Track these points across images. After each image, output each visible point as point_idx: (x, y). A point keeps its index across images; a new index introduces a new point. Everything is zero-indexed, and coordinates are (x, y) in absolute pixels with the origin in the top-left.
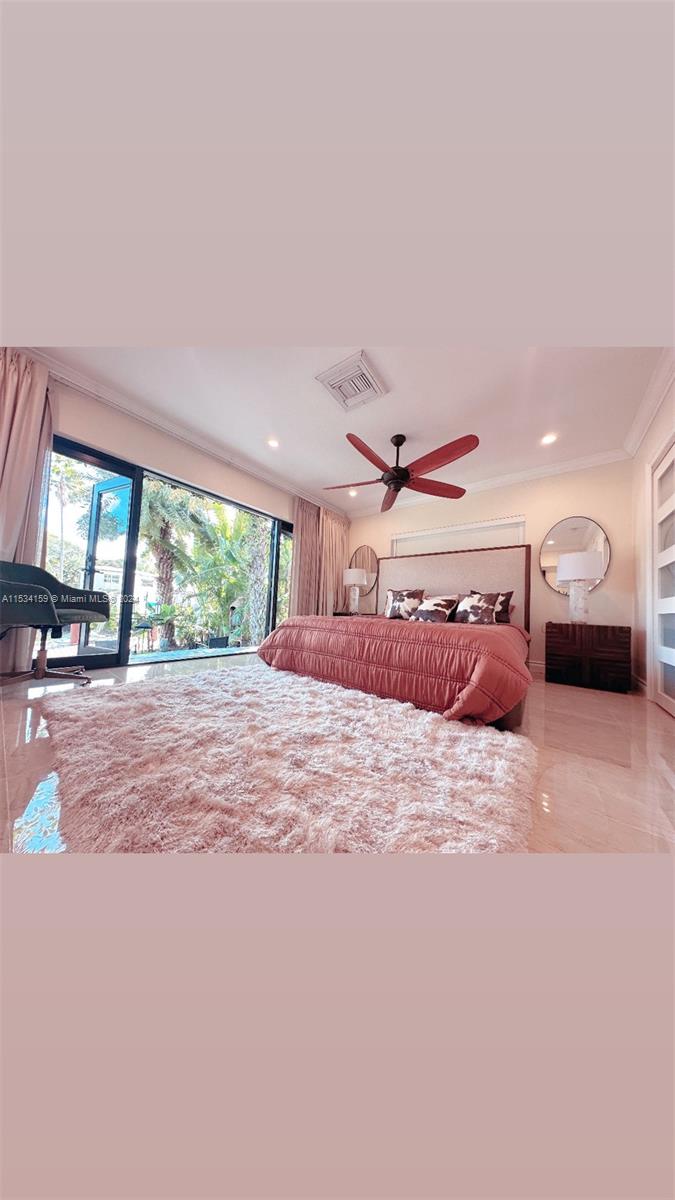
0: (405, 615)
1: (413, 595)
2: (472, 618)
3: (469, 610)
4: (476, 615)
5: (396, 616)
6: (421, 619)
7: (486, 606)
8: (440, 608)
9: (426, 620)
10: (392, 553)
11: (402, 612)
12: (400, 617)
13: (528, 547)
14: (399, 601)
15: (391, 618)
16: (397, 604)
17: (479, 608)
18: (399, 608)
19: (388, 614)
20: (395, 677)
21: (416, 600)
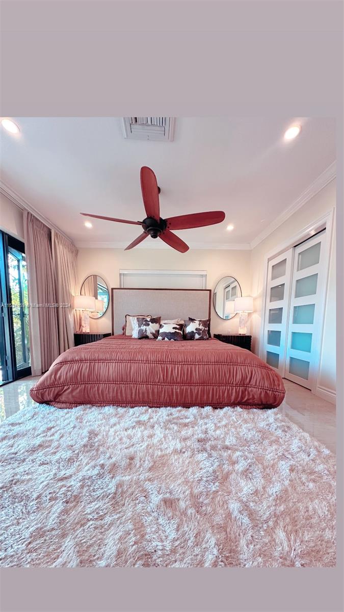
0: (151, 336)
1: (155, 320)
2: (197, 336)
3: (195, 331)
4: (199, 334)
5: (143, 337)
6: (166, 339)
7: (203, 328)
8: (177, 331)
9: (170, 339)
10: (120, 285)
11: (149, 334)
12: (147, 337)
13: (210, 291)
14: (145, 325)
15: (140, 339)
16: (144, 328)
17: (200, 330)
18: (146, 331)
19: (135, 335)
20: (196, 391)
21: (158, 324)
